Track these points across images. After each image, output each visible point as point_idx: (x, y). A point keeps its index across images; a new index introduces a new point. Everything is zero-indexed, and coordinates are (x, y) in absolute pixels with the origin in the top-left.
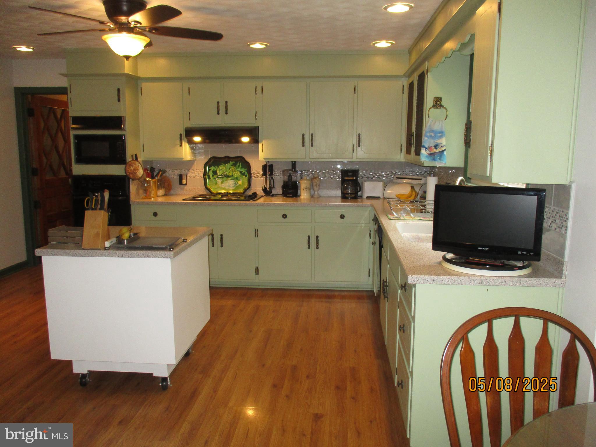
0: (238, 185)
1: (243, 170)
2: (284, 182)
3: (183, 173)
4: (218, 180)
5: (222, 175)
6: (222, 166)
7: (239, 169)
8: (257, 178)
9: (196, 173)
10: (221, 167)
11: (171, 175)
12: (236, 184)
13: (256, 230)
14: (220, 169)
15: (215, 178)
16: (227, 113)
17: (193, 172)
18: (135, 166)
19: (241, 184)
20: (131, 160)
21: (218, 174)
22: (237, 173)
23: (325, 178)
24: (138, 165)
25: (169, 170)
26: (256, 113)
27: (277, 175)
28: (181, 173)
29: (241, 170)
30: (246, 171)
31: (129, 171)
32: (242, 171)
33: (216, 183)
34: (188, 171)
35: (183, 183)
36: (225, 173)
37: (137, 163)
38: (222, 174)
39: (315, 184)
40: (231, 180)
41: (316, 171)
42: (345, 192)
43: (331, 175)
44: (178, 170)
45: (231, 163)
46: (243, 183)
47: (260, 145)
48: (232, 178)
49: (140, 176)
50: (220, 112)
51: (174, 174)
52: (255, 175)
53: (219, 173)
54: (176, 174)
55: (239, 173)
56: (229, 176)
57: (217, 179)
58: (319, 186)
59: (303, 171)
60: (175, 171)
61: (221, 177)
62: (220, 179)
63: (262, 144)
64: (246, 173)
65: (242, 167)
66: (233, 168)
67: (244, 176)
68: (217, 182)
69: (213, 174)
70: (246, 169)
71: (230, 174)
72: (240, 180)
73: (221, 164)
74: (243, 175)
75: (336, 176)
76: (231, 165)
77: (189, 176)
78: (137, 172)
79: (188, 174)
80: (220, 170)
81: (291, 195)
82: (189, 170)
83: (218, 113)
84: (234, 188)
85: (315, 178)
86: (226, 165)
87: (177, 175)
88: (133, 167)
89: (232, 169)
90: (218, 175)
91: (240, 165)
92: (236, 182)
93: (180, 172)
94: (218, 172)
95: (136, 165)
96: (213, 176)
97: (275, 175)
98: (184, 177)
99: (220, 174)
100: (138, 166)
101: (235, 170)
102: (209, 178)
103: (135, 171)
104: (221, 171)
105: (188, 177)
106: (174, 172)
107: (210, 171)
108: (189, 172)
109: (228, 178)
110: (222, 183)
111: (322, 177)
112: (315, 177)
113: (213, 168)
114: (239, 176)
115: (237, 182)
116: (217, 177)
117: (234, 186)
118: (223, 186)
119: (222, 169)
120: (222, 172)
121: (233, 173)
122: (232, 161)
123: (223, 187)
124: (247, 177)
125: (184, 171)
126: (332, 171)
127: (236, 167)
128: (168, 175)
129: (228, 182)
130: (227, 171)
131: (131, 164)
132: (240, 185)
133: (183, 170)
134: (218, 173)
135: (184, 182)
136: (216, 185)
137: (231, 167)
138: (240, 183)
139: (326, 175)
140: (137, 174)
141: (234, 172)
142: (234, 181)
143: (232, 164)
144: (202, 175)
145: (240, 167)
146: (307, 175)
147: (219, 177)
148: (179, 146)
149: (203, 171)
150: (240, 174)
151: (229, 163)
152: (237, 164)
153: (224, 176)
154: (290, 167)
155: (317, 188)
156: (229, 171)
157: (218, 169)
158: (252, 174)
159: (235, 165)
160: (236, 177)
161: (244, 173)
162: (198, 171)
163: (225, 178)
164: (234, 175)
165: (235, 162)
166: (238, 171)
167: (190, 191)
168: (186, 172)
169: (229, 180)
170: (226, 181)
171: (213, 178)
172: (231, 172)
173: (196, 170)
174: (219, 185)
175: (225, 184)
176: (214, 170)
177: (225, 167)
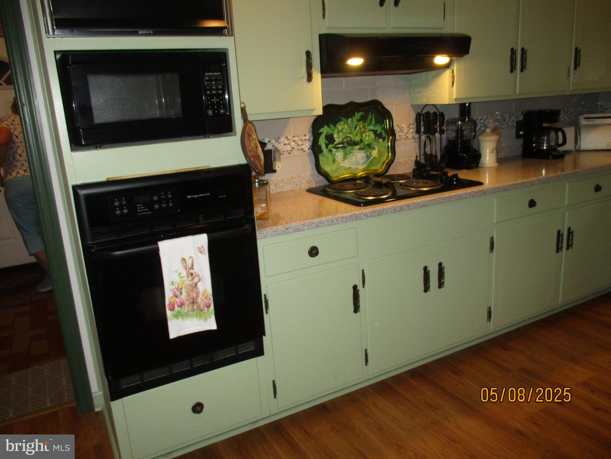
0: (371, 158)
1: (378, 127)
4: (337, 154)
5: (342, 143)
6: (342, 123)
7: (371, 127)
9: (293, 144)
10: (340, 127)
12: (368, 157)
14: (340, 129)
15: (330, 151)
16: (397, 3)
17: (287, 142)
19: (377, 156)
21: (335, 141)
22: (369, 136)
26: (445, 6)
29: (375, 129)
30: (383, 129)
32: (377, 131)
33: (334, 161)
34: (277, 141)
36: (348, 137)
38: (343, 140)
40: (360, 149)
45: (358, 115)
46: (380, 154)
48: (362, 145)
53: (337, 138)
55: (372, 135)
56: (355, 144)
57: (336, 152)
61: (341, 147)
62: (340, 150)
64: (384, 133)
65: (376, 122)
66: (361, 125)
67: (381, 140)
68: (335, 157)
69: (327, 142)
70: (383, 125)
71: (358, 139)
72: (374, 149)
73: (340, 120)
74: (379, 138)
76: (358, 121)
79: (277, 148)
80: (339, 132)
82: (279, 138)
83: (382, 2)
84: (365, 166)
86: (350, 120)
89: (360, 128)
90: (336, 143)
91: (373, 118)
92: (369, 153)
94: (335, 136)
96: (327, 147)
99: (340, 140)
101: (365, 130)
102: (322, 151)
104: (341, 134)
107: (322, 136)
108: (279, 143)
109: (354, 147)
110: (345, 158)
113: (325, 130)
114: (373, 140)
115: (371, 153)
116: (335, 148)
117: (366, 162)
118: (346, 164)
119: (342, 130)
120: (344, 136)
121: (362, 136)
122: (359, 112)
123: (347, 166)
124: (388, 141)
125: (269, 142)
127: (366, 124)
129: (356, 154)
130: (351, 133)
132: (375, 158)
134: (335, 139)
136: (333, 164)
137: (359, 123)
138: (375, 153)
141: (364, 133)
142: (366, 152)
143: (359, 118)
145: (374, 122)
147: (338, 148)
148: (305, 82)
150: (374, 137)
151: (354, 116)
152: (367, 118)
153: (348, 143)
156: (355, 133)
157: (336, 131)
159: (363, 119)
160: (367, 143)
161: (381, 133)
162: (296, 139)
163: (349, 148)
164: (363, 140)
165: (364, 114)
166: (371, 130)
167: (285, 183)
168: (272, 143)
169: (356, 150)
170: (351, 154)
171: (328, 149)
172: (359, 134)
173: (292, 138)
174: (340, 163)
175: (349, 160)
176: (328, 134)
177: (348, 125)
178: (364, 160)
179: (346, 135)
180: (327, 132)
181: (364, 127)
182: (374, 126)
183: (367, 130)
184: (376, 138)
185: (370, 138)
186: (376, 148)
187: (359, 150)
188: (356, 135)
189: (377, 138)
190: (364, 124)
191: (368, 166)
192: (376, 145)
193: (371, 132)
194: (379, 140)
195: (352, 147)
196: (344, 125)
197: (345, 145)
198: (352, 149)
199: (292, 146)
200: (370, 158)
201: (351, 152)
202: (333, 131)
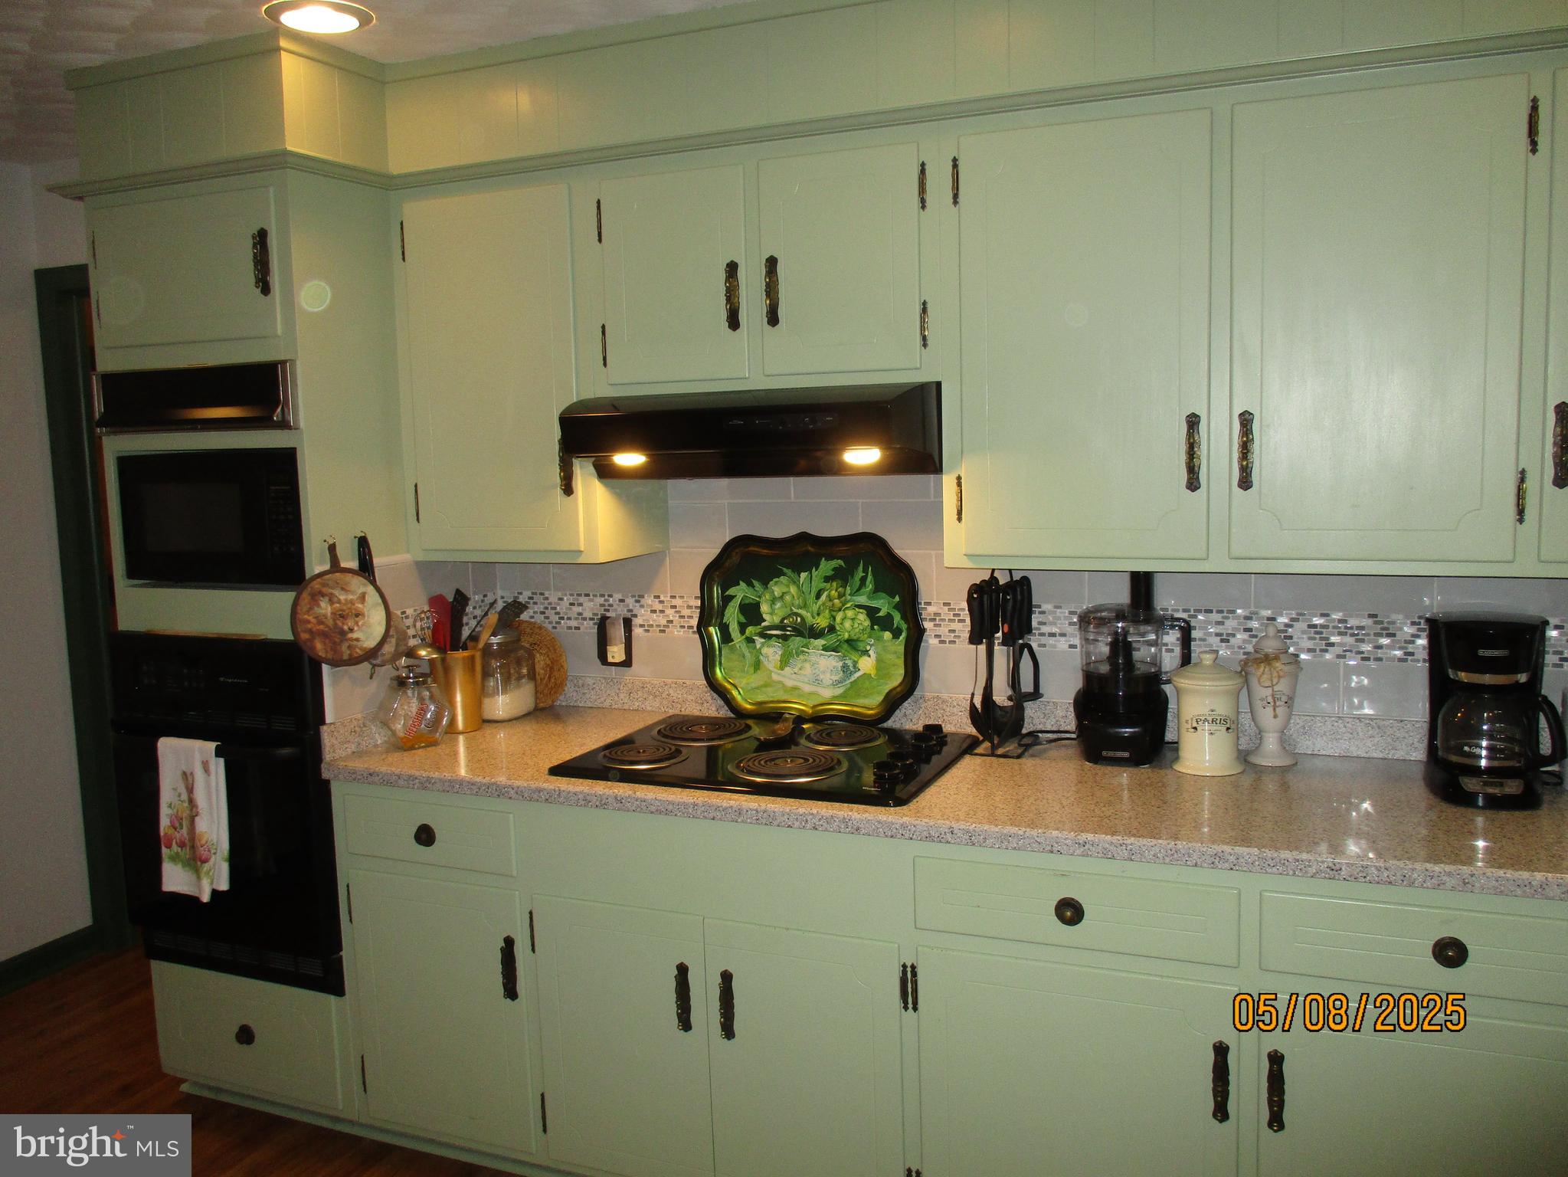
0: (857, 675)
1: (881, 602)
2: (1089, 677)
3: (618, 612)
4: (765, 650)
5: (781, 627)
6: (783, 579)
7: (862, 599)
8: (950, 642)
9: (670, 612)
10: (777, 588)
11: (569, 619)
12: (845, 667)
13: (904, 972)
14: (776, 594)
15: (750, 640)
16: (773, 319)
17: (658, 607)
18: (342, 598)
19: (873, 673)
20: (327, 567)
21: (764, 621)
22: (853, 619)
23: (1328, 656)
24: (362, 590)
25: (560, 595)
26: (924, 310)
27: (1055, 630)
28: (606, 610)
29: (874, 604)
30: (897, 607)
31: (309, 622)
32: (878, 610)
33: (757, 665)
34: (638, 601)
35: (610, 660)
36: (797, 615)
37: (358, 584)
38: (782, 621)
39: (1262, 692)
40: (825, 649)
41: (1268, 613)
42: (1454, 758)
43: (1362, 641)
44: (595, 596)
45: (826, 567)
46: (881, 666)
47: (948, 481)
48: (830, 640)
49: (371, 644)
50: (743, 317)
51: (580, 614)
52: (943, 631)
53: (771, 615)
54: (588, 614)
55: (863, 618)
56: (814, 633)
57: (763, 644)
58: (1289, 703)
59: (1200, 611)
60: (582, 599)
61: (777, 636)
62: (773, 642)
63: (959, 478)
64: (897, 617)
65: (877, 590)
66: (833, 590)
67: (887, 635)
68: (761, 657)
69: (743, 620)
70: (897, 599)
71: (822, 622)
72: (866, 653)
73: (779, 573)
74: (884, 629)
75: (1391, 647)
76: (827, 579)
77: (642, 626)
78: (357, 623)
79: (635, 616)
80: (773, 601)
81: (1126, 755)
82: (641, 596)
83: (734, 322)
84: (839, 691)
85: (1267, 660)
86: (803, 575)
87: (591, 619)
88: (331, 602)
89: (829, 597)
90: (763, 624)
91: (870, 577)
92: (849, 663)
93: (602, 605)
94: (764, 608)
95: (353, 593)
96: (742, 632)
97: (1045, 629)
98: (618, 632)
99: (777, 620)
100: (363, 598)
101: (844, 603)
102: (726, 638)
103: (340, 624)
104: (778, 605)
105: (637, 632)
106: (580, 605)
107: (732, 604)
108: (642, 606)
109: (812, 640)
110: (784, 662)
111: (1310, 650)
112: (1267, 656)
113: (740, 592)
114: (864, 630)
115: (855, 663)
116: (763, 635)
117: (839, 682)
118: (788, 677)
119: (782, 597)
120: (786, 611)
121: (834, 619)
122: (829, 558)
123: (790, 683)
124: (904, 635)
125: (622, 601)
126: (1371, 616)
127: (848, 588)
128: (556, 618)
129: (813, 659)
130: (805, 606)
131: (325, 590)
132: (866, 676)
133: (618, 596)
134: (764, 616)
135: (616, 653)
136: (755, 670)
137: (828, 585)
138: (867, 664)
139: (1334, 639)
140: (354, 635)
141: (840, 610)
142: (841, 658)
143: (830, 573)
144: (695, 622)
145: (870, 586)
146: (1217, 635)
147: (770, 637)
148: (559, 491)
149: (698, 603)
150: (867, 623)
151: (817, 568)
152: (852, 576)
153: (794, 629)
154: (1121, 595)
155: (1275, 717)
156: (815, 608)
157: (768, 596)
158: (927, 625)
159: (841, 576)
160: (846, 636)
161: (889, 617)
162: (677, 602)
163: (797, 641)
164: (838, 628)
165: (843, 564)
166: (860, 607)
167: (649, 693)
168: (628, 606)
169: (814, 648)
170: (801, 657)
171: (744, 637)
172: (827, 611)
173: (669, 598)
174: (771, 672)
175: (796, 670)
176: (747, 602)
177: (798, 587)
178: (837, 678)
179: (791, 610)
180: (744, 596)
181: (840, 596)
182: (869, 598)
183: (848, 605)
184: (872, 628)
185: (856, 625)
186: (871, 652)
187: (823, 650)
188: (818, 614)
189: (875, 627)
190: (840, 589)
191: (845, 692)
192: (871, 646)
193: (861, 610)
194: (881, 633)
195: (805, 641)
196: (788, 586)
197: (788, 633)
198: (806, 646)
199: (668, 616)
200: (851, 673)
201: (803, 652)
202: (760, 597)
